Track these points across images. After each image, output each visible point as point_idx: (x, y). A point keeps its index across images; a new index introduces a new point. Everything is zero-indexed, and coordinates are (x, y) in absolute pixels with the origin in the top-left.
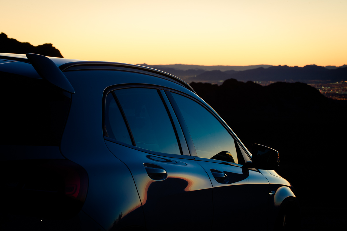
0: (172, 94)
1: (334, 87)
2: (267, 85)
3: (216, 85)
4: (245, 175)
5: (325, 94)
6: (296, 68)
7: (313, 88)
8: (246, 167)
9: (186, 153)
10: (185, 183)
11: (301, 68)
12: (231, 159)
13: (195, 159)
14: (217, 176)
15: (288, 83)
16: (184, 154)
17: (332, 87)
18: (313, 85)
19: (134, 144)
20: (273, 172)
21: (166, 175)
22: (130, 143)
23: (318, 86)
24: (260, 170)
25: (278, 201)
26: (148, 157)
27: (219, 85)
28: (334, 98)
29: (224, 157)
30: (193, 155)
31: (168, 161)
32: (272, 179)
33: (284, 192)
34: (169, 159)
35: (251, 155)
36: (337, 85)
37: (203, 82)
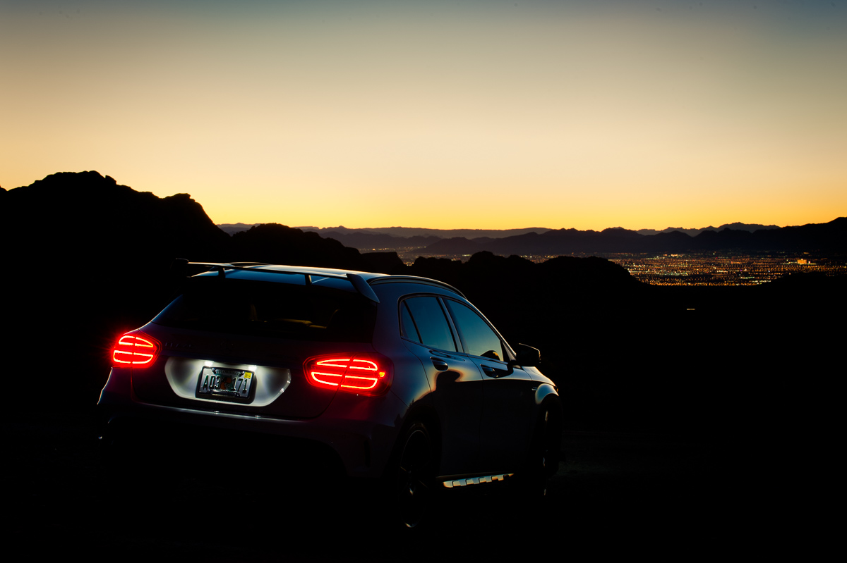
0: (448, 301)
1: (652, 265)
2: (543, 260)
3: (459, 262)
4: (510, 372)
5: (637, 276)
6: (590, 232)
7: (619, 266)
8: (511, 364)
9: (460, 350)
10: (457, 375)
11: (598, 233)
12: (497, 358)
13: (468, 356)
14: (486, 370)
15: (578, 259)
16: (459, 351)
17: (649, 265)
18: (617, 261)
19: (421, 342)
20: (534, 368)
21: (447, 367)
22: (418, 341)
23: (626, 263)
24: (524, 367)
25: (539, 399)
26: (430, 352)
27: (463, 262)
28: (652, 282)
29: (490, 355)
30: (466, 352)
31: (448, 357)
32: (534, 377)
33: (546, 389)
34: (449, 355)
35: (515, 354)
36: (657, 261)
37: (438, 256)
